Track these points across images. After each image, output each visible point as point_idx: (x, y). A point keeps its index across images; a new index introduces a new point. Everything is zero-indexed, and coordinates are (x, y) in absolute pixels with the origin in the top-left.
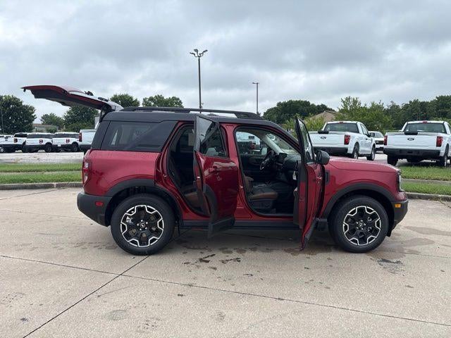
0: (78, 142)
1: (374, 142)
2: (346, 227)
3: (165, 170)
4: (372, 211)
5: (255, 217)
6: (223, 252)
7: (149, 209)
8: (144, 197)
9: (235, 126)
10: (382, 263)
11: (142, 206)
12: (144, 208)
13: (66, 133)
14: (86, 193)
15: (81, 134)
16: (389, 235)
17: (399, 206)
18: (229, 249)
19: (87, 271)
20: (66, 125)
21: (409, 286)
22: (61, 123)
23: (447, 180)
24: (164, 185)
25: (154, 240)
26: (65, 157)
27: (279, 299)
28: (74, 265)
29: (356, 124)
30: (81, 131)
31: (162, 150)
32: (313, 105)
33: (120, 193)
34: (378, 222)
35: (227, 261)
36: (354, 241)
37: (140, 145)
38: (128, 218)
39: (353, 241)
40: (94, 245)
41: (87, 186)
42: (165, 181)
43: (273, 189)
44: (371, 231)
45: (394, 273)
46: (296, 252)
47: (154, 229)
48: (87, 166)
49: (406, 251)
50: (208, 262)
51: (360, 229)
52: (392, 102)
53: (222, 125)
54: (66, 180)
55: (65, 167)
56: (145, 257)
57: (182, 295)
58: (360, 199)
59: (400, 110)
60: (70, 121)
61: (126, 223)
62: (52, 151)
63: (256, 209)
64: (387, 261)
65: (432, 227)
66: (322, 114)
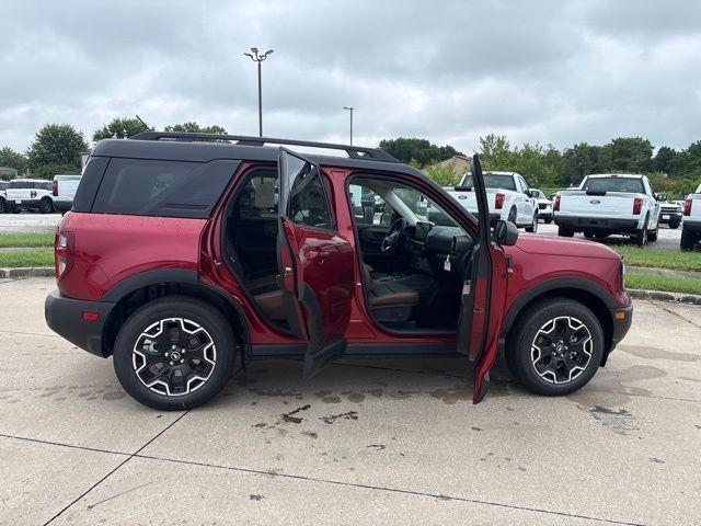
0: (52, 196)
1: (537, 206)
2: (536, 352)
3: (218, 253)
4: (579, 325)
5: (382, 338)
6: (324, 401)
7: (188, 326)
8: (176, 304)
9: (348, 173)
10: (598, 414)
11: (174, 320)
12: (177, 324)
13: (30, 180)
14: (62, 294)
15: (56, 182)
16: (603, 364)
17: (622, 316)
18: (333, 395)
19: (66, 449)
20: (31, 168)
21: (656, 460)
22: (22, 165)
23: (652, 266)
24: (217, 282)
25: (197, 382)
26: (27, 221)
27: (442, 497)
28: (39, 437)
29: (512, 177)
30: (56, 178)
31: (211, 215)
32: (434, 147)
33: (131, 294)
34: (588, 343)
35: (334, 417)
36: (548, 376)
37: (169, 205)
38: (147, 341)
39: (546, 376)
40: (80, 391)
41: (64, 281)
42: (218, 272)
43: (409, 285)
44: (575, 358)
45: (623, 434)
46: (453, 396)
47: (197, 362)
48: (63, 243)
49: (628, 390)
50: (298, 421)
51: (558, 355)
52: (550, 145)
53: (324, 169)
54: (29, 263)
55: (27, 241)
56: (180, 414)
57: (258, 498)
58: (559, 304)
59: (560, 159)
60: (38, 160)
61: (143, 352)
62: (6, 212)
63: (382, 323)
64: (606, 411)
65: (652, 345)
66: (450, 161)
